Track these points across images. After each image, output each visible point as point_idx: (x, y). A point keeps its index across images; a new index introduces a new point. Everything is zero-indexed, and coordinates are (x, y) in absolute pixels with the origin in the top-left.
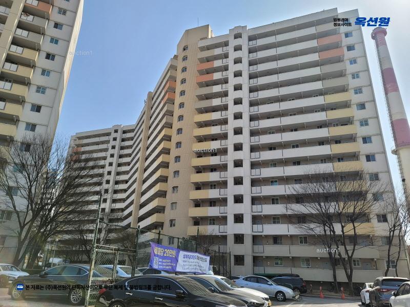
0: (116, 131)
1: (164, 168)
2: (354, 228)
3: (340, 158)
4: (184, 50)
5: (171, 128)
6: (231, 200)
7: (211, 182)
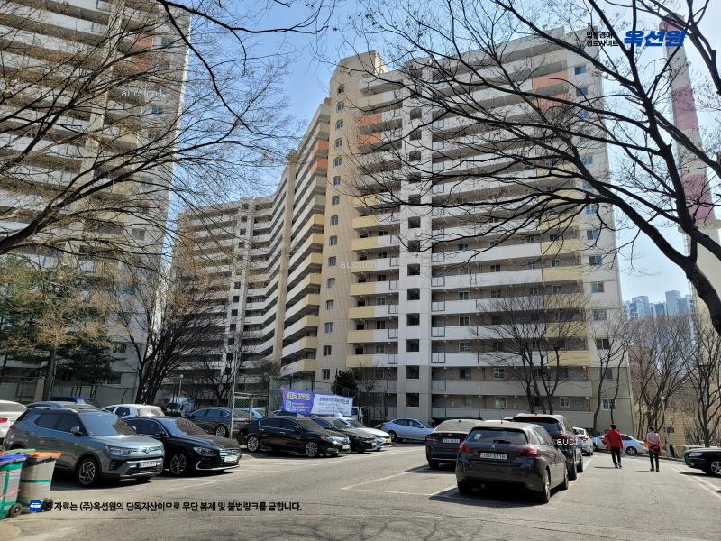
0: (246, 207)
1: (314, 272)
2: (558, 357)
3: (555, 261)
4: (340, 91)
5: (324, 213)
6: (403, 321)
7: (378, 295)
